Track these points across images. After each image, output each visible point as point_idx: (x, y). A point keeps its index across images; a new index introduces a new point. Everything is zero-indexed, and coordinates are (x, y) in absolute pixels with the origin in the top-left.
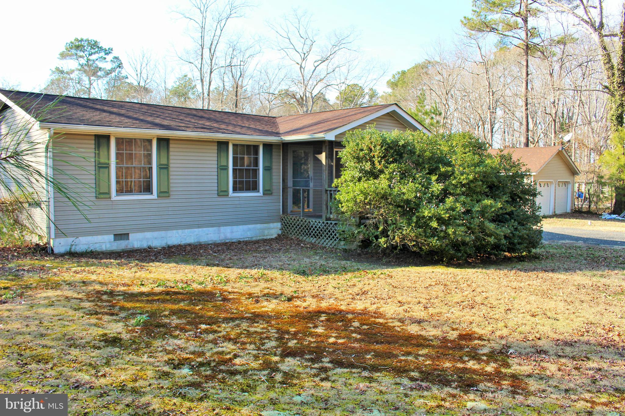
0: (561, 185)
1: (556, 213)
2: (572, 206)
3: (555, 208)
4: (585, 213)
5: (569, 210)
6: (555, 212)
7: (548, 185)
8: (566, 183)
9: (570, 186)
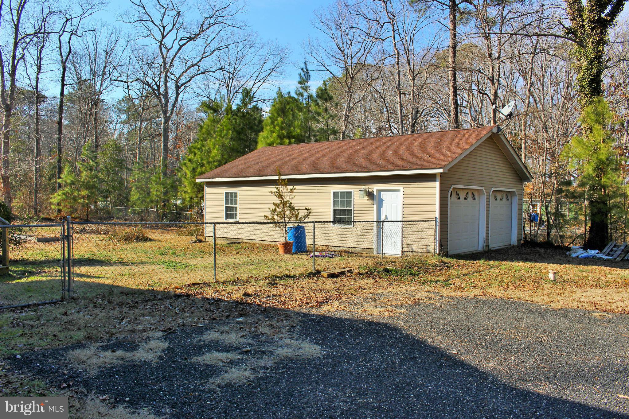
0: (499, 198)
1: (490, 246)
2: (519, 234)
3: (487, 239)
4: (541, 245)
5: (514, 242)
6: (487, 246)
7: (473, 195)
8: (509, 195)
9: (515, 200)
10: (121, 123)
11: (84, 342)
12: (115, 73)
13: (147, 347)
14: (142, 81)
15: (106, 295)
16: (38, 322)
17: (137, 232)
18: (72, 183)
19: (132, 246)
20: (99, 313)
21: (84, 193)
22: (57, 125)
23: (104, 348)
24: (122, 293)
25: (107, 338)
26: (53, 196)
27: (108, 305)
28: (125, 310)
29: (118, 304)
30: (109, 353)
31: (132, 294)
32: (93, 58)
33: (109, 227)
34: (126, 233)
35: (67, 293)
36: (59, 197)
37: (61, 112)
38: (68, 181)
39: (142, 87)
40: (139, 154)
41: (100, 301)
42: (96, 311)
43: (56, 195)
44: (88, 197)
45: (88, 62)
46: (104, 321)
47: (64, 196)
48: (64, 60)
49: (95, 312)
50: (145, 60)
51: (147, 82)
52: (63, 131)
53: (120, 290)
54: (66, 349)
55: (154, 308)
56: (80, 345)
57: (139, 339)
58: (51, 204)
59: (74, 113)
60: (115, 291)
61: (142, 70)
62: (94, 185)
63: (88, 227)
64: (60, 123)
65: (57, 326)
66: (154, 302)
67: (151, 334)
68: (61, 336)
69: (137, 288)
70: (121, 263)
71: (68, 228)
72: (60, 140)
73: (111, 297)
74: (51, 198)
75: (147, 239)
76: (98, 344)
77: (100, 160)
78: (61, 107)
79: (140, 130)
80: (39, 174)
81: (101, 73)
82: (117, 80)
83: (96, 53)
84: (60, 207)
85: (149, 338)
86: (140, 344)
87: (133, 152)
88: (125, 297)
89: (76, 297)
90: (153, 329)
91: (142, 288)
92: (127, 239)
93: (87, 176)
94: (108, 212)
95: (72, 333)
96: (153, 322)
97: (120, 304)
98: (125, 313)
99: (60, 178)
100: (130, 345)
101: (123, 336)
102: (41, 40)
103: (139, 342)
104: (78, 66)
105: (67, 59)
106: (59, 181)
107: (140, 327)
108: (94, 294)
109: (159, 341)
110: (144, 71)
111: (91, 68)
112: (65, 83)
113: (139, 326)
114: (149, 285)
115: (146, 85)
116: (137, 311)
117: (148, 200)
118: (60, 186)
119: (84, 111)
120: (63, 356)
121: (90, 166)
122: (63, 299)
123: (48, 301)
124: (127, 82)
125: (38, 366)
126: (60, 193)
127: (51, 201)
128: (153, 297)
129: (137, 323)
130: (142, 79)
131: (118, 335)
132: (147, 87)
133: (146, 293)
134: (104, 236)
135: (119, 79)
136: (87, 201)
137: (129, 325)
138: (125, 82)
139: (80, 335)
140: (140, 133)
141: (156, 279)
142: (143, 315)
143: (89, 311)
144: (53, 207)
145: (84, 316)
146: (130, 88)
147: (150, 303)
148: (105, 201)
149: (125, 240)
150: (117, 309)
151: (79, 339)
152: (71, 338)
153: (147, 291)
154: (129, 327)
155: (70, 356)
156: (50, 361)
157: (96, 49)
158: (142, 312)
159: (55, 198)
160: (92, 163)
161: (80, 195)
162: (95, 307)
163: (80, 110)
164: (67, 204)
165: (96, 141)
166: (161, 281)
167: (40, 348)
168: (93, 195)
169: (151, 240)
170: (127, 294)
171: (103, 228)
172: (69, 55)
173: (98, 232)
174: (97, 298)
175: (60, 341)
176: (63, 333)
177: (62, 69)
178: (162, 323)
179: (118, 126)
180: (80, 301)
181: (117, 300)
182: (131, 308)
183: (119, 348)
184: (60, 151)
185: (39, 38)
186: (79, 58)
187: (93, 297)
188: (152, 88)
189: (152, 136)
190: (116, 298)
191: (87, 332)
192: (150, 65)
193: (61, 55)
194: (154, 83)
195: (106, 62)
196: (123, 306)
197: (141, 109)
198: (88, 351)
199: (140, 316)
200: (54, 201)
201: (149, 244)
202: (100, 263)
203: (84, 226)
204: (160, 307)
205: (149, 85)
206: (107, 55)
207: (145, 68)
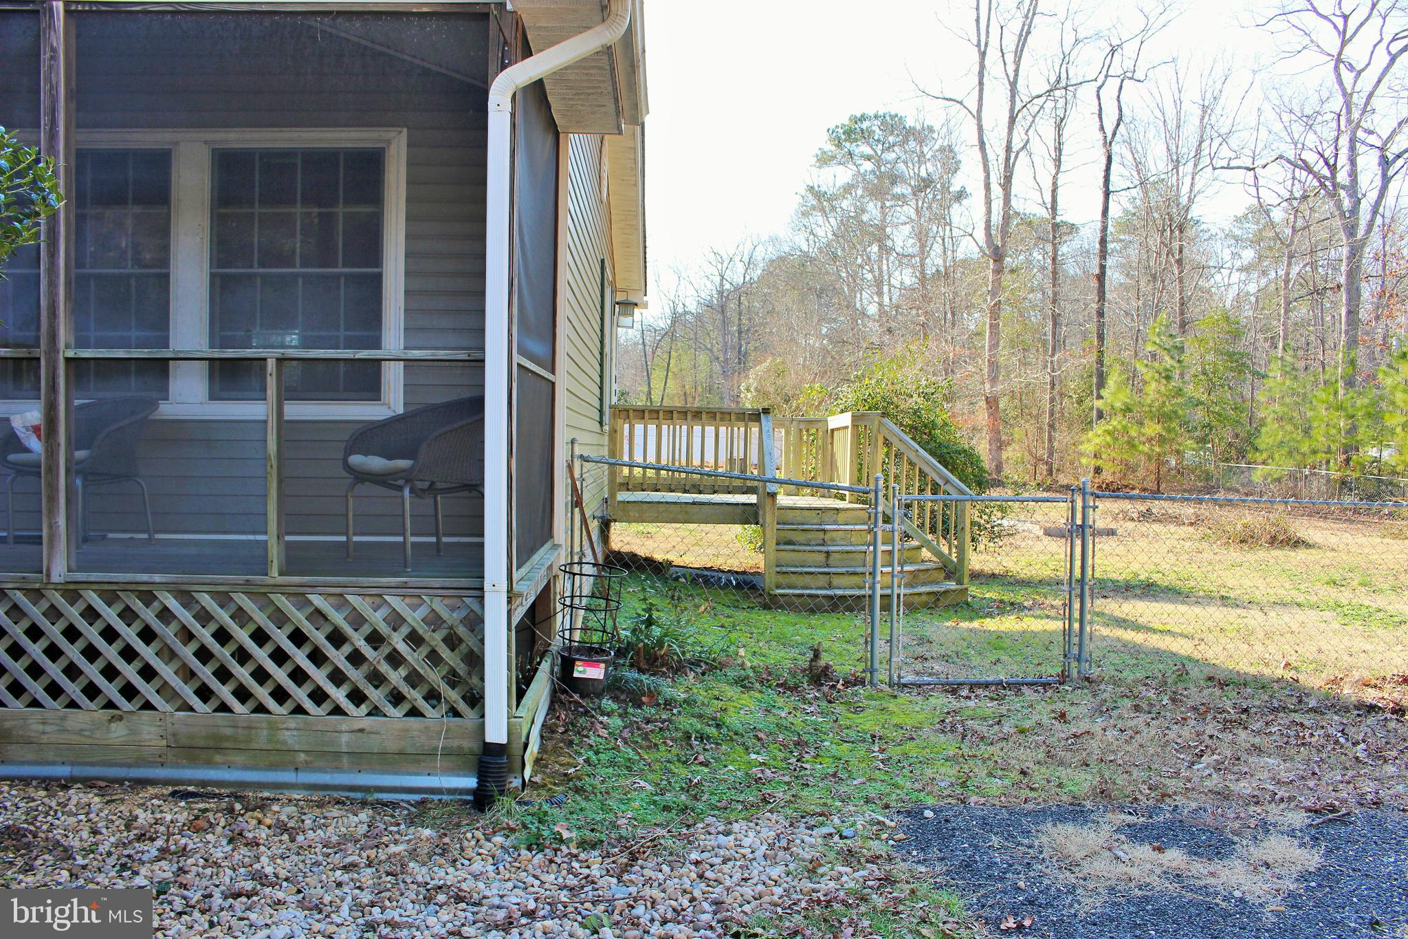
10: (1240, 270)
11: (1088, 805)
12: (1225, 152)
13: (1257, 853)
14: (1289, 161)
15: (1170, 681)
16: (996, 727)
17: (1273, 524)
18: (1127, 409)
19: (1256, 557)
20: (1142, 727)
21: (1152, 429)
22: (1094, 284)
23: (1136, 834)
24: (1210, 679)
25: (1151, 802)
26: (1084, 438)
27: (1170, 707)
28: (1211, 728)
29: (1194, 709)
30: (1144, 852)
31: (1237, 685)
32: (1172, 125)
33: (1204, 510)
34: (1245, 526)
35: (1074, 664)
36: (1097, 440)
37: (1103, 254)
38: (1118, 405)
39: (1289, 176)
40: (1285, 339)
41: (1151, 694)
42: (1135, 721)
43: (1090, 434)
44: (1162, 440)
45: (1163, 136)
46: (1151, 751)
47: (1108, 439)
48: (1109, 139)
49: (1131, 723)
50: (1296, 109)
51: (1304, 161)
52: (1108, 296)
53: (1208, 671)
54: (1040, 815)
55: (1292, 733)
56: (1075, 813)
57: (1237, 825)
58: (1081, 454)
59: (1133, 252)
60: (1194, 673)
61: (1290, 134)
62: (1175, 412)
63: (1157, 506)
64: (1101, 277)
65: (1038, 746)
66: (1297, 717)
67: (1274, 812)
68: (1039, 775)
69: (1252, 670)
70: (1223, 598)
71: (1084, 508)
72: (1101, 314)
73: (1180, 686)
74: (1082, 443)
75: (1297, 543)
76: (1123, 816)
77: (1192, 355)
78: (1103, 242)
79: (1287, 281)
80: (1057, 387)
81: (1193, 154)
82: (1228, 168)
83: (1178, 113)
84: (1099, 463)
85: (1265, 827)
86: (1236, 839)
87: (1269, 335)
88: (1217, 692)
89: (1094, 677)
90: (1282, 800)
91: (1267, 672)
92: (1246, 540)
93: (1159, 392)
94: (1208, 477)
95: (1062, 772)
96: (1284, 776)
97: (1202, 709)
98: (1211, 737)
99: (1100, 397)
100: (1209, 839)
101: (1194, 805)
102: (1061, 102)
103: (1234, 833)
104: (1140, 149)
105: (1114, 134)
106: (1098, 404)
107: (1244, 787)
108: (1140, 675)
109: (1296, 843)
110: (1296, 137)
111: (1168, 150)
112: (1111, 188)
113: (1242, 784)
114: (1287, 664)
115: (1301, 168)
116: (1243, 734)
117: (1305, 448)
118: (1100, 415)
119: (1154, 248)
120: (1027, 833)
121: (1167, 370)
122: (1063, 678)
123: (1029, 679)
124: (1254, 169)
125: (964, 850)
126: (1100, 432)
127: (1082, 448)
128: (1294, 700)
129: (1240, 773)
130: (1290, 154)
131: (1180, 800)
132: (1304, 173)
133: (1276, 686)
134: (1191, 529)
135: (1233, 164)
136: (1157, 449)
137: (1214, 776)
138: (1249, 169)
139: (1082, 782)
140: (1286, 288)
141: (1308, 650)
142: (1258, 750)
143: (1120, 717)
144: (1084, 461)
145: (1104, 730)
146: (1261, 182)
147: (1283, 719)
148: (1201, 449)
149: (1242, 542)
150: (1192, 723)
151: (1078, 793)
152: (1060, 785)
153: (1278, 680)
154: (1215, 781)
155: (1044, 839)
156: (995, 841)
157: (1178, 103)
158: (1257, 740)
159: (1089, 441)
160: (1168, 362)
161: (1144, 435)
162: (1137, 708)
163: (1144, 245)
164: (1113, 454)
165: (1182, 313)
166: (1322, 656)
167: (982, 800)
168: (1172, 435)
169: (1308, 546)
170: (1223, 684)
171: (1192, 511)
172: (1118, 125)
173: (1176, 520)
174: (1145, 685)
175: (1032, 789)
176: (1043, 770)
177: (1104, 161)
178: (1311, 784)
179: (1236, 277)
180: (1102, 687)
181: (1195, 696)
182: (1227, 725)
183: (1175, 842)
184: (1101, 337)
185: (1056, 101)
186: (1141, 130)
187: (1136, 681)
188: (1315, 175)
189: (1319, 292)
190: (1193, 690)
191: (1102, 776)
192: (1309, 122)
193: (1102, 128)
194: (1321, 162)
195: (1203, 129)
196: (1209, 717)
197: (1288, 231)
198: (1093, 835)
199: (1249, 752)
200: (1088, 448)
201: (1301, 554)
202: (1174, 594)
203: (1148, 504)
204: (1312, 735)
205: (1308, 168)
206: (1204, 112)
207: (1297, 129)
